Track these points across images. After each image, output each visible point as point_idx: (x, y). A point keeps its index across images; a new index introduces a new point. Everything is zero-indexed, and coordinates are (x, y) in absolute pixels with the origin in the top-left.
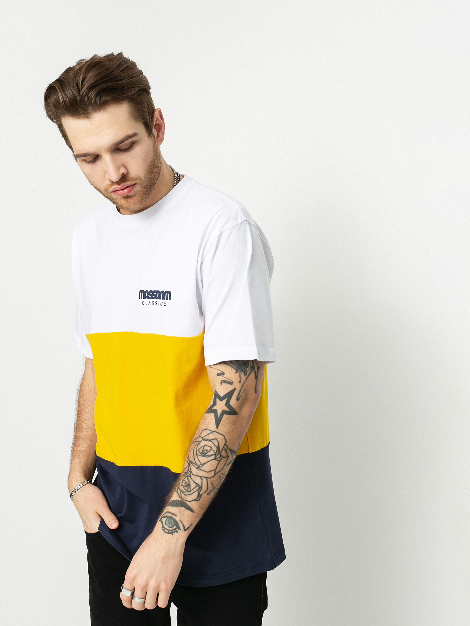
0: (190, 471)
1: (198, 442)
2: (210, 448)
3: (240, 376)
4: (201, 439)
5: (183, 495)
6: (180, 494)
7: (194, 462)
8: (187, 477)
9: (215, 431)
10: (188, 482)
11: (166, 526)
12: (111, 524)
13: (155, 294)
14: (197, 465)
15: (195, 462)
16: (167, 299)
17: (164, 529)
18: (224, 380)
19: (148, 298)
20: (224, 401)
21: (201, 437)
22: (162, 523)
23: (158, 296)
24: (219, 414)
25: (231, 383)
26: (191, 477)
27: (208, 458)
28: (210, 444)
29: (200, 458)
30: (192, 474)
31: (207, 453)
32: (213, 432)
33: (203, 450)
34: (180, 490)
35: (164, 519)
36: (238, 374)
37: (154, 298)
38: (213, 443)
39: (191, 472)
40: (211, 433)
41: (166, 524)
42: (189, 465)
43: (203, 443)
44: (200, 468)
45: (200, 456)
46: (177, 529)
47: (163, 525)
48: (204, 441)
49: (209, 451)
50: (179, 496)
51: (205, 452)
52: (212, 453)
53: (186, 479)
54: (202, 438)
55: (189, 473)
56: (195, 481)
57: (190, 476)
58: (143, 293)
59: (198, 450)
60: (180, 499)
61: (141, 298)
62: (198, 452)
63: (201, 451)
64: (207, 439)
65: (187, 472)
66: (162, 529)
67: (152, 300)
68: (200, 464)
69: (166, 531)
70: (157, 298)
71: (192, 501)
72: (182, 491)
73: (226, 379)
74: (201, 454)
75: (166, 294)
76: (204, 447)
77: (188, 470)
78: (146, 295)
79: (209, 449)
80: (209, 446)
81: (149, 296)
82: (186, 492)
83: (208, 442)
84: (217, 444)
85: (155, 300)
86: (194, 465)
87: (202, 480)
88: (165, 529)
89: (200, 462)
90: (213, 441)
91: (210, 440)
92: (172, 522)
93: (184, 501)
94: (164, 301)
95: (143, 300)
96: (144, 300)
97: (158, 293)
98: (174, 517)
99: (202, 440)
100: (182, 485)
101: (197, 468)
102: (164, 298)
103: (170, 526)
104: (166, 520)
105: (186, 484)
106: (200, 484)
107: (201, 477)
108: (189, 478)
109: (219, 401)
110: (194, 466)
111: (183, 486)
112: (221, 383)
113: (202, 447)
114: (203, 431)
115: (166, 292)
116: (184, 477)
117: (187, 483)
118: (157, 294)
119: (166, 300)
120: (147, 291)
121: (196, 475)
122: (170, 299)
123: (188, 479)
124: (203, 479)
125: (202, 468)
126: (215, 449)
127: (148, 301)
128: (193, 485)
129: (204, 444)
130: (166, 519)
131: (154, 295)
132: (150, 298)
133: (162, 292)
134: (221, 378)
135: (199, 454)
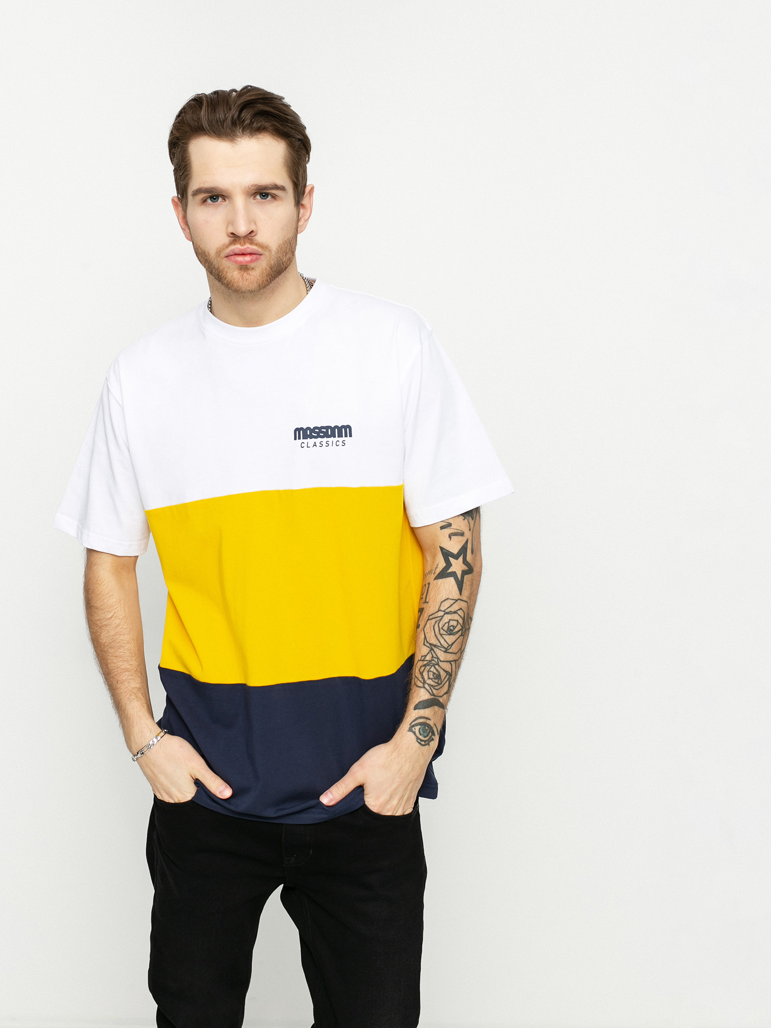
0: (436, 658)
1: (439, 618)
2: (456, 622)
3: (469, 522)
4: (441, 614)
5: (435, 691)
6: (430, 691)
7: (439, 644)
8: (434, 665)
9: (459, 599)
10: (437, 673)
11: (421, 737)
12: (220, 792)
13: (325, 430)
14: (444, 648)
15: (441, 644)
16: (346, 436)
17: (419, 741)
18: (453, 532)
19: (311, 437)
20: (461, 559)
21: (441, 610)
22: (414, 733)
23: (330, 434)
24: (459, 577)
25: (462, 534)
26: (439, 666)
27: (456, 635)
28: (456, 617)
29: (447, 637)
30: (441, 661)
31: (454, 629)
32: (457, 600)
33: (448, 627)
34: (428, 685)
35: (417, 728)
36: (466, 520)
37: (322, 437)
38: (459, 615)
39: (438, 658)
40: (455, 602)
41: (421, 735)
42: (432, 649)
43: (447, 618)
44: (448, 651)
45: (446, 635)
46: (433, 736)
47: (417, 737)
48: (448, 615)
49: (456, 627)
50: (430, 693)
51: (452, 628)
52: (459, 627)
53: (432, 669)
54: (444, 611)
55: (436, 660)
56: (445, 669)
57: (438, 664)
58: (301, 431)
59: (442, 628)
60: (432, 697)
61: (299, 439)
62: (441, 630)
63: (446, 628)
64: (451, 611)
65: (432, 660)
66: (417, 742)
67: (319, 440)
68: (447, 645)
69: (423, 743)
70: (329, 437)
71: (444, 695)
72: (432, 686)
73: (456, 531)
74: (447, 632)
75: (343, 429)
76: (449, 622)
77: (433, 657)
78: (308, 434)
79: (454, 623)
80: (455, 620)
81: (313, 434)
82: (437, 686)
83: (452, 615)
84: (462, 616)
85: (325, 439)
86: (440, 648)
87: (451, 665)
88: (421, 740)
89: (447, 643)
90: (459, 612)
91: (455, 612)
92: (427, 730)
93: (437, 698)
94: (341, 439)
95: (302, 440)
96: (305, 441)
97: (329, 430)
98: (428, 722)
99: (444, 614)
100: (429, 678)
101: (445, 652)
102: (340, 435)
103: (426, 735)
104: (420, 729)
105: (435, 676)
106: (450, 671)
107: (450, 662)
108: (437, 667)
109: (454, 560)
110: (441, 650)
111: (431, 679)
112: (450, 537)
113: (446, 623)
114: (442, 602)
115: (343, 427)
116: (429, 667)
117: (435, 674)
118: (327, 431)
119: (344, 438)
120: (308, 428)
121: (445, 660)
122: (351, 436)
123: (435, 668)
124: (453, 663)
125: (450, 651)
126: (461, 621)
127: (311, 441)
128: (443, 674)
129: (449, 618)
130: (419, 726)
131: (323, 432)
132: (316, 437)
133: (336, 427)
134: (448, 531)
135: (445, 633)
